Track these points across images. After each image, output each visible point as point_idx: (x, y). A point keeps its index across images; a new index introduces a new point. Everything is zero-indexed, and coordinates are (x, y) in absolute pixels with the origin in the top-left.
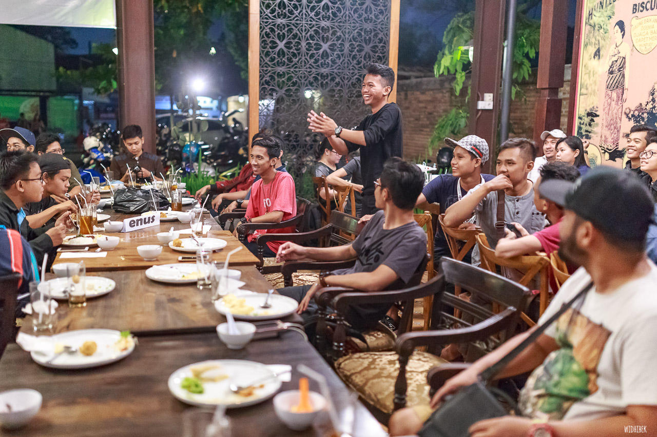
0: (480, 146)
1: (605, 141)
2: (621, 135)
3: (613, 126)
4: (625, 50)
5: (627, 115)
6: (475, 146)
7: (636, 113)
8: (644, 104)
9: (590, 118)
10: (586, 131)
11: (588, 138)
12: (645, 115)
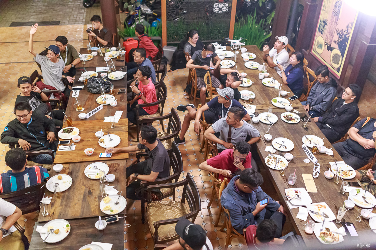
0: (229, 95)
1: (327, 39)
5: (337, 32)
6: (227, 95)
7: (340, 33)
9: (324, 24)
10: (322, 30)
11: (322, 33)
12: (343, 36)
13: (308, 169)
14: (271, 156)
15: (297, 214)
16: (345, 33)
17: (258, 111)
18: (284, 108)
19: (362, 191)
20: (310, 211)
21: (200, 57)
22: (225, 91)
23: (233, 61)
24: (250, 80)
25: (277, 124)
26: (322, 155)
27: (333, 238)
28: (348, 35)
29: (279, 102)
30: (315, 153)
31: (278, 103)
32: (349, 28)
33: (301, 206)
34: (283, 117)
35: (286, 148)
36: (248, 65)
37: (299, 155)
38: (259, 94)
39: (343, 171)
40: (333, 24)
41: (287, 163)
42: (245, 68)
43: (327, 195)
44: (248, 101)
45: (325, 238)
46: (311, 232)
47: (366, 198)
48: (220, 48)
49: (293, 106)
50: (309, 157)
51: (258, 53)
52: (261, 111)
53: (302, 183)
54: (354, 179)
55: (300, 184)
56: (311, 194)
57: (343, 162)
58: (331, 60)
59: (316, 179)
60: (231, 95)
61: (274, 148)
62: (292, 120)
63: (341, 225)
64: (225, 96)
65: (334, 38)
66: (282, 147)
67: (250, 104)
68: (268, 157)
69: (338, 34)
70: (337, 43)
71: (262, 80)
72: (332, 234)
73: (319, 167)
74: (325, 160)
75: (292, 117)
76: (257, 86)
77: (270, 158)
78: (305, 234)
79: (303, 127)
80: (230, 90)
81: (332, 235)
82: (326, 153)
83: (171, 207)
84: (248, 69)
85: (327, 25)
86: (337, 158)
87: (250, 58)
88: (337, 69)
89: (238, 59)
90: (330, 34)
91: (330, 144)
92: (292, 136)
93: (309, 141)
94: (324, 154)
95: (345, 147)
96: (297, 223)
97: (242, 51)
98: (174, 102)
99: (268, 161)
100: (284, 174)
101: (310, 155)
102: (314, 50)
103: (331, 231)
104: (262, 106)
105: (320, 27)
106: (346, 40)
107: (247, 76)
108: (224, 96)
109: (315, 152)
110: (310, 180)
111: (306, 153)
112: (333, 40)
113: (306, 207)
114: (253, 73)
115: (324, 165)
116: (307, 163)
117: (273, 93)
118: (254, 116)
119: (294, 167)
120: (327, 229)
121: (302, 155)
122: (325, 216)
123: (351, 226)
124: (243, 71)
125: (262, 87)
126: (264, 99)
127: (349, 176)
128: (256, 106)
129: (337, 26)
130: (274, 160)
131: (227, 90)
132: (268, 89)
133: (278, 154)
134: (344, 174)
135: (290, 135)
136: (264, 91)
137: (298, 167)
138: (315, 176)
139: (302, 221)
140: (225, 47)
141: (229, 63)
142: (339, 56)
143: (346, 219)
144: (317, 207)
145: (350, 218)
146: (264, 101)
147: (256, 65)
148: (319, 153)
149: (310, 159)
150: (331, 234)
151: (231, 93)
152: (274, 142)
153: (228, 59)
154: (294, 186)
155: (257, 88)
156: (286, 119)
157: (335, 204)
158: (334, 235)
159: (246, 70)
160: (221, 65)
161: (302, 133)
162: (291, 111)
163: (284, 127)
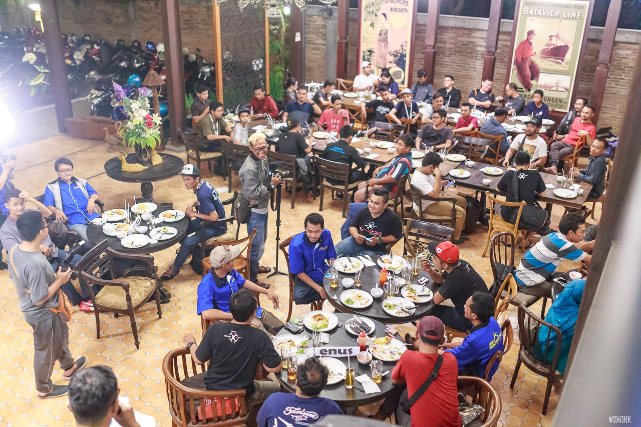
1: (379, 64)
2: (387, 61)
3: (383, 57)
4: (387, 26)
5: (390, 54)
7: (395, 53)
8: (398, 50)
9: (369, 53)
12: (399, 55)
16: (401, 51)
32: (404, 46)
70: (393, 63)
142: (400, 72)
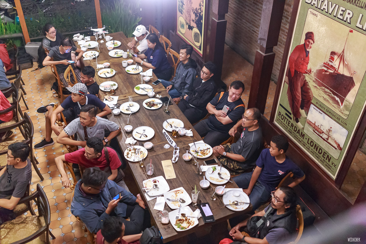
0: (82, 90)
1: (187, 19)
3: (189, 12)
5: (193, 11)
6: (80, 91)
8: (198, 9)
10: (181, 10)
11: (182, 14)
12: (198, 15)
13: (168, 155)
14: (131, 148)
15: (154, 205)
16: (199, 11)
17: (120, 102)
18: (147, 95)
19: (218, 168)
20: (167, 199)
21: (58, 52)
22: (76, 87)
23: (97, 51)
24: (113, 70)
25: (139, 113)
26: (182, 138)
27: (189, 223)
28: (202, 13)
29: (143, 89)
30: (176, 137)
31: (141, 90)
32: (201, 6)
33: (159, 196)
34: (146, 103)
35: (147, 136)
36: (112, 54)
37: (160, 141)
38: (122, 84)
39: (201, 150)
40: (189, 3)
41: (146, 153)
42: (110, 58)
43: (185, 179)
44: (110, 92)
45: (181, 225)
46: (167, 222)
47: (222, 174)
48: (83, 39)
49: (155, 91)
50: (169, 142)
51: (123, 40)
52: (123, 101)
53: (161, 171)
54: (212, 156)
55: (159, 172)
56: (169, 181)
57: (202, 141)
58: (193, 39)
59: (175, 164)
60: (84, 89)
61: (135, 139)
62: (154, 106)
63: (198, 207)
64: (79, 92)
65: (191, 17)
66: (143, 136)
67: (112, 95)
68: (128, 150)
69: (194, 13)
70: (194, 22)
71: (125, 67)
72: (188, 218)
73: (178, 151)
74: (185, 142)
75: (154, 103)
76: (120, 75)
77: (130, 150)
78: (161, 225)
79: (165, 112)
80: (81, 85)
81: (188, 220)
82: (186, 135)
83: (25, 224)
84: (113, 58)
85: (184, 5)
86: (196, 138)
87: (115, 46)
88: (199, 47)
89: (102, 49)
90: (188, 14)
91: (191, 124)
92: (154, 123)
93: (170, 125)
94: (184, 136)
95: (208, 124)
96: (154, 215)
97: (107, 40)
98: (42, 102)
99: (128, 154)
100: (143, 165)
101: (170, 140)
102: (179, 30)
103: (186, 216)
104: (124, 95)
105: (179, 7)
106: (201, 18)
107: (111, 66)
108: (77, 92)
109: (175, 135)
110: (169, 166)
111: (167, 138)
112: (191, 19)
113: (163, 196)
114: (117, 61)
115: (183, 148)
116: (167, 149)
117: (136, 81)
118: (116, 107)
119: (154, 156)
120: (183, 215)
121: (163, 141)
122: (181, 201)
123: (206, 206)
124: (107, 61)
125: (126, 76)
126: (127, 88)
127: (207, 154)
128: (118, 97)
129: (192, 5)
130: (133, 151)
131: (78, 85)
132: (132, 77)
133: (138, 144)
134: (202, 153)
135: (152, 122)
136: (127, 79)
137: (158, 155)
138: (174, 162)
139: (159, 211)
140: (90, 37)
141: (92, 54)
142: (198, 34)
143: (203, 200)
144: (174, 194)
145: (206, 198)
146: (127, 90)
147: (120, 52)
148: (179, 136)
149: (170, 143)
150: (186, 220)
151: (83, 88)
152: (134, 133)
153: (91, 49)
154: (153, 176)
155: (120, 76)
156: (148, 106)
157: (192, 186)
158: (189, 219)
159: (110, 59)
160: (84, 58)
161: (164, 117)
162: (154, 97)
163: (146, 114)
